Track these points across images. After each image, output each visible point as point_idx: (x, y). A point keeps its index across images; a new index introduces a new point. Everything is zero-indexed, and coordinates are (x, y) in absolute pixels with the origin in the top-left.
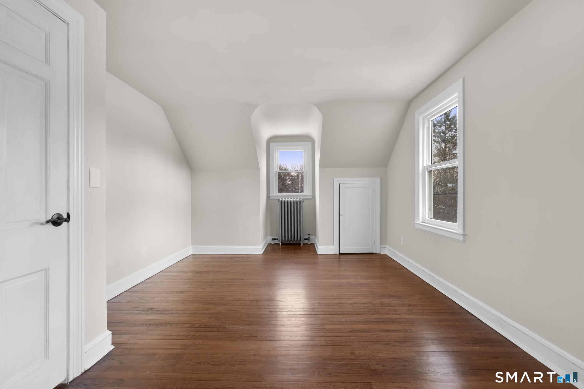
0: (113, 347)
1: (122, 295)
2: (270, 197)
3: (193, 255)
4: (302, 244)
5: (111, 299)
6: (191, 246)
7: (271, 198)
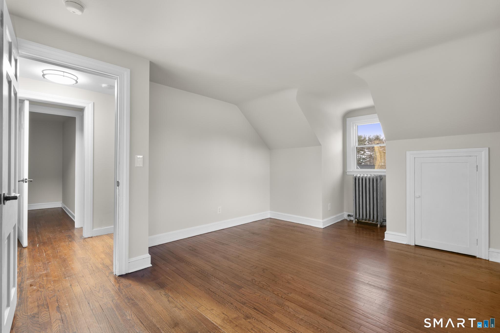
0: (151, 265)
1: (197, 237)
2: (346, 172)
3: (270, 218)
4: (379, 226)
5: (188, 238)
6: (269, 211)
7: (348, 173)
